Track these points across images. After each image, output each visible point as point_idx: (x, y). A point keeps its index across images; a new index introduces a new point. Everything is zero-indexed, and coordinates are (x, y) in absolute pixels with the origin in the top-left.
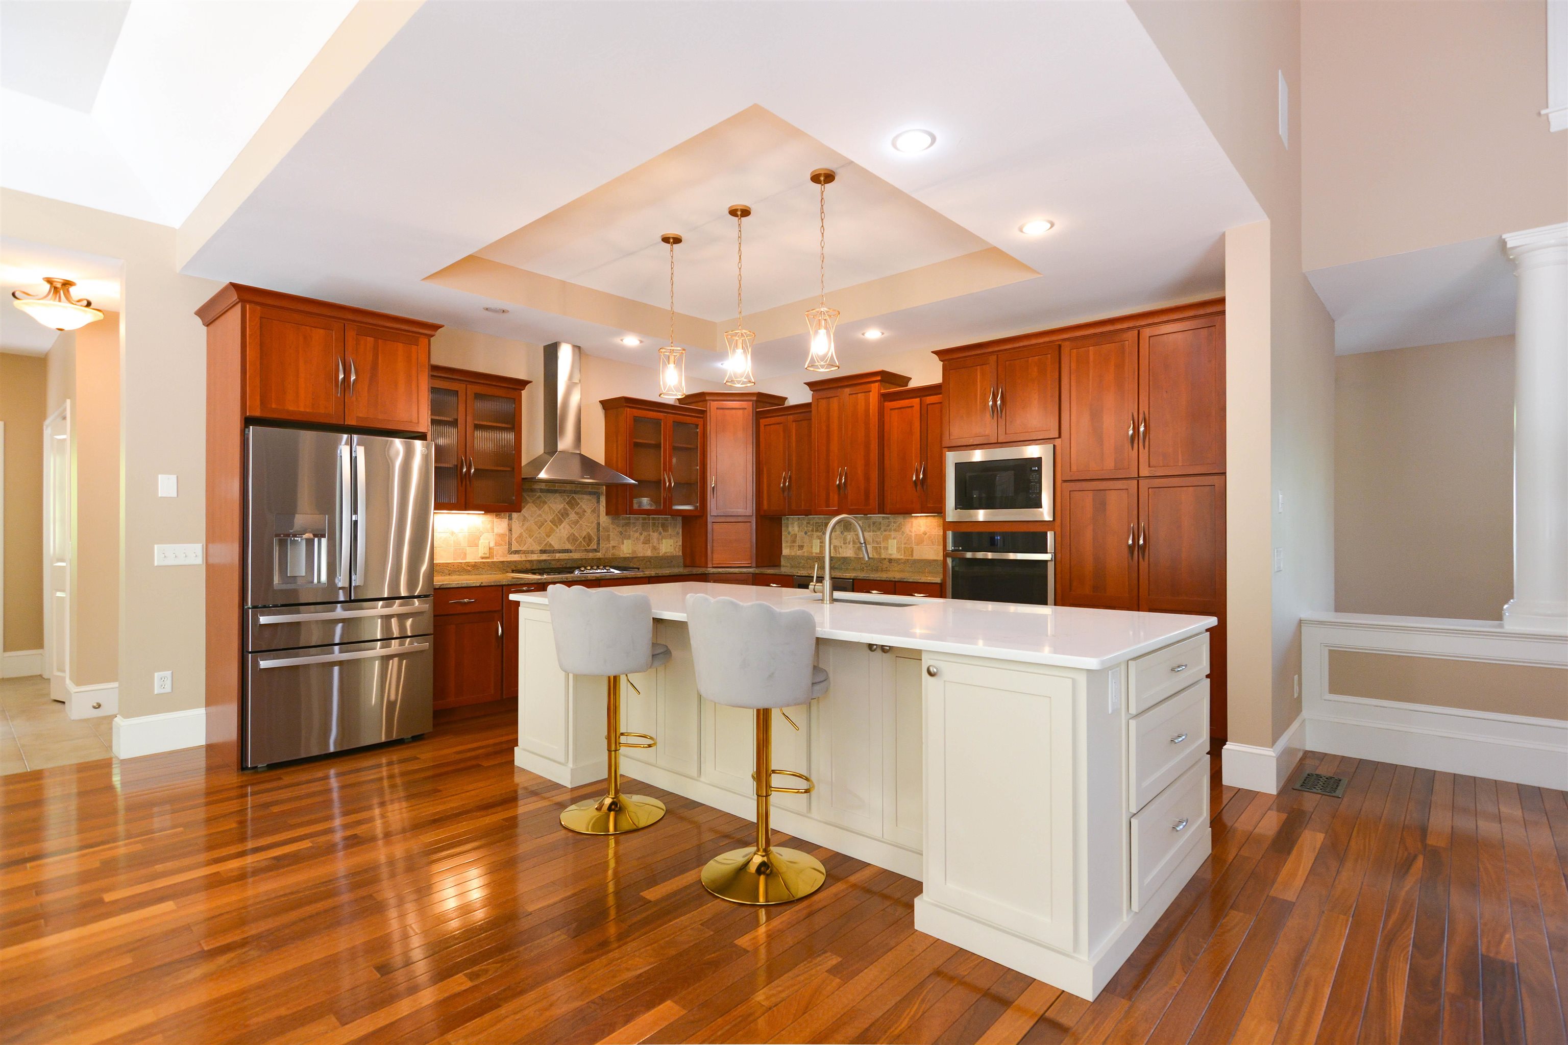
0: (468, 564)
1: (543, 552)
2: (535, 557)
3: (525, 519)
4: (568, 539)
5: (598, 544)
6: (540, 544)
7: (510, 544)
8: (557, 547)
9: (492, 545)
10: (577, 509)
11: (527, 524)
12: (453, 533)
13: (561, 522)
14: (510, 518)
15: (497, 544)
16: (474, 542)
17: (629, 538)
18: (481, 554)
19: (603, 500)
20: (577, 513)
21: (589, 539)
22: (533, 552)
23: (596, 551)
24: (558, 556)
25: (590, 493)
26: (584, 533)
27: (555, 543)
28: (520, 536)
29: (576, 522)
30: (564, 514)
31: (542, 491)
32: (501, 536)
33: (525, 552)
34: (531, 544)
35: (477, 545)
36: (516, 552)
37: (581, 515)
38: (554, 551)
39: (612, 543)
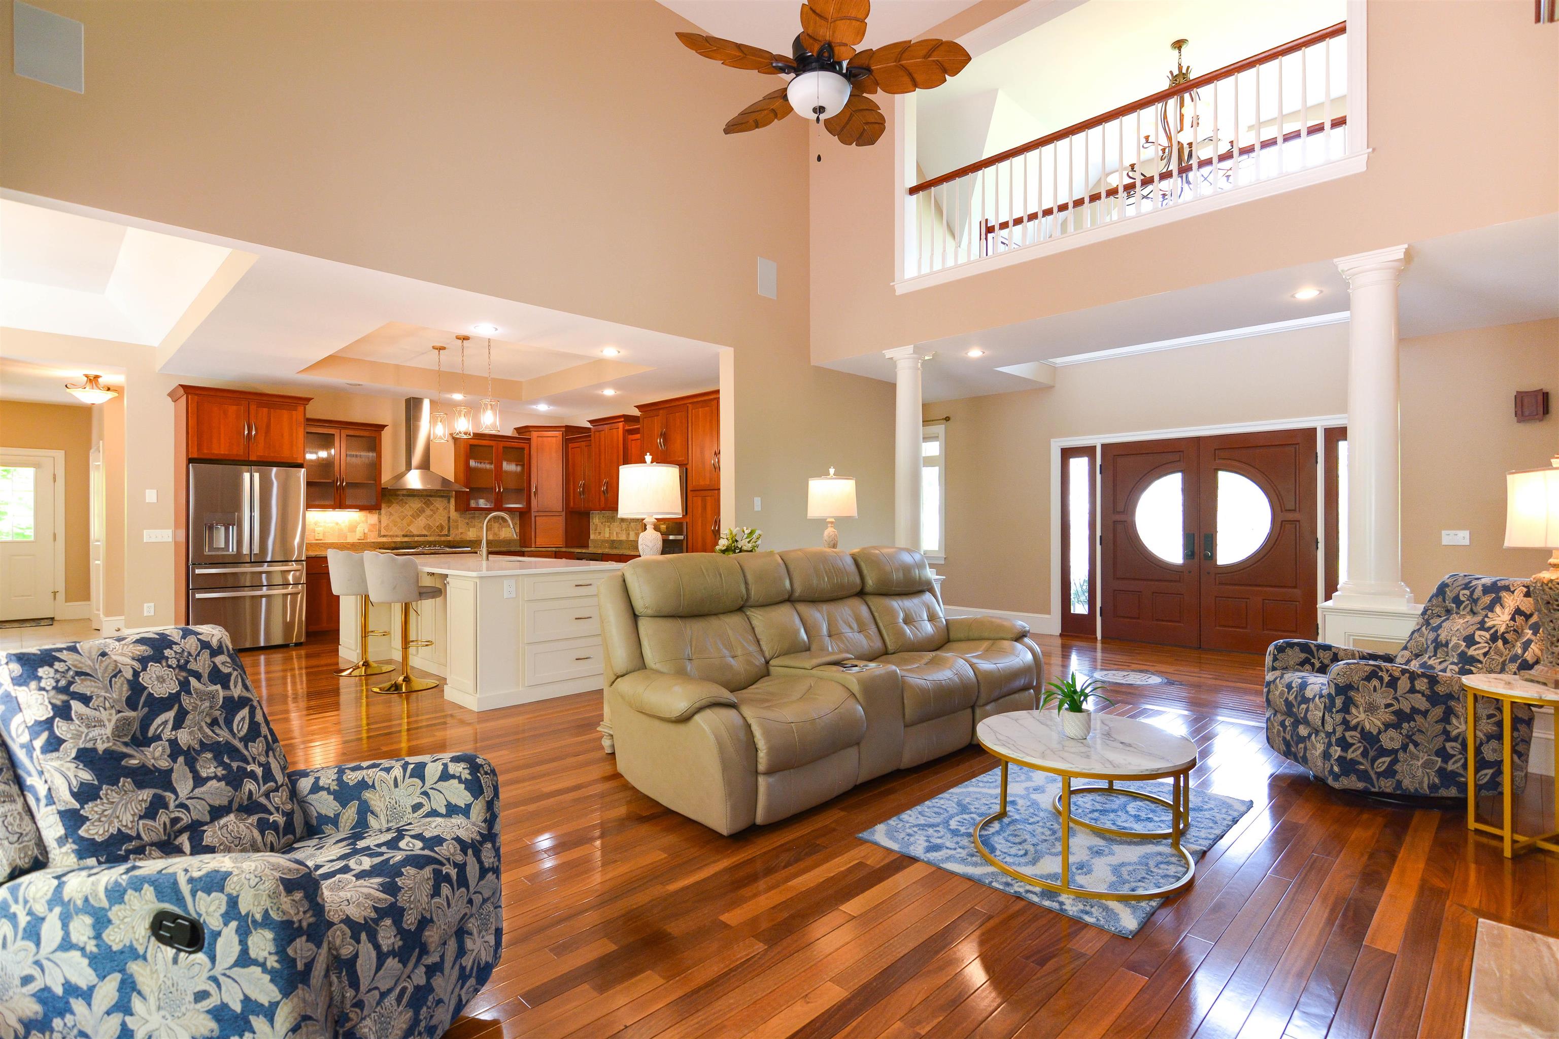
0: (348, 543)
1: (404, 536)
2: (398, 539)
3: (391, 514)
4: (424, 528)
5: (449, 530)
6: (402, 530)
7: (380, 531)
8: (415, 532)
9: (366, 531)
10: (431, 507)
11: (392, 518)
12: (337, 524)
13: (419, 516)
14: (380, 514)
15: (370, 530)
16: (352, 529)
17: (474, 526)
18: (358, 537)
19: (453, 501)
20: (432, 510)
21: (441, 527)
22: (397, 536)
23: (447, 535)
24: (416, 539)
25: (442, 497)
26: (438, 524)
27: (414, 529)
28: (387, 526)
29: (431, 516)
30: (422, 511)
31: (403, 495)
32: (373, 525)
33: (391, 536)
34: (395, 531)
35: (355, 531)
36: (384, 536)
37: (434, 512)
38: (413, 536)
39: (460, 530)
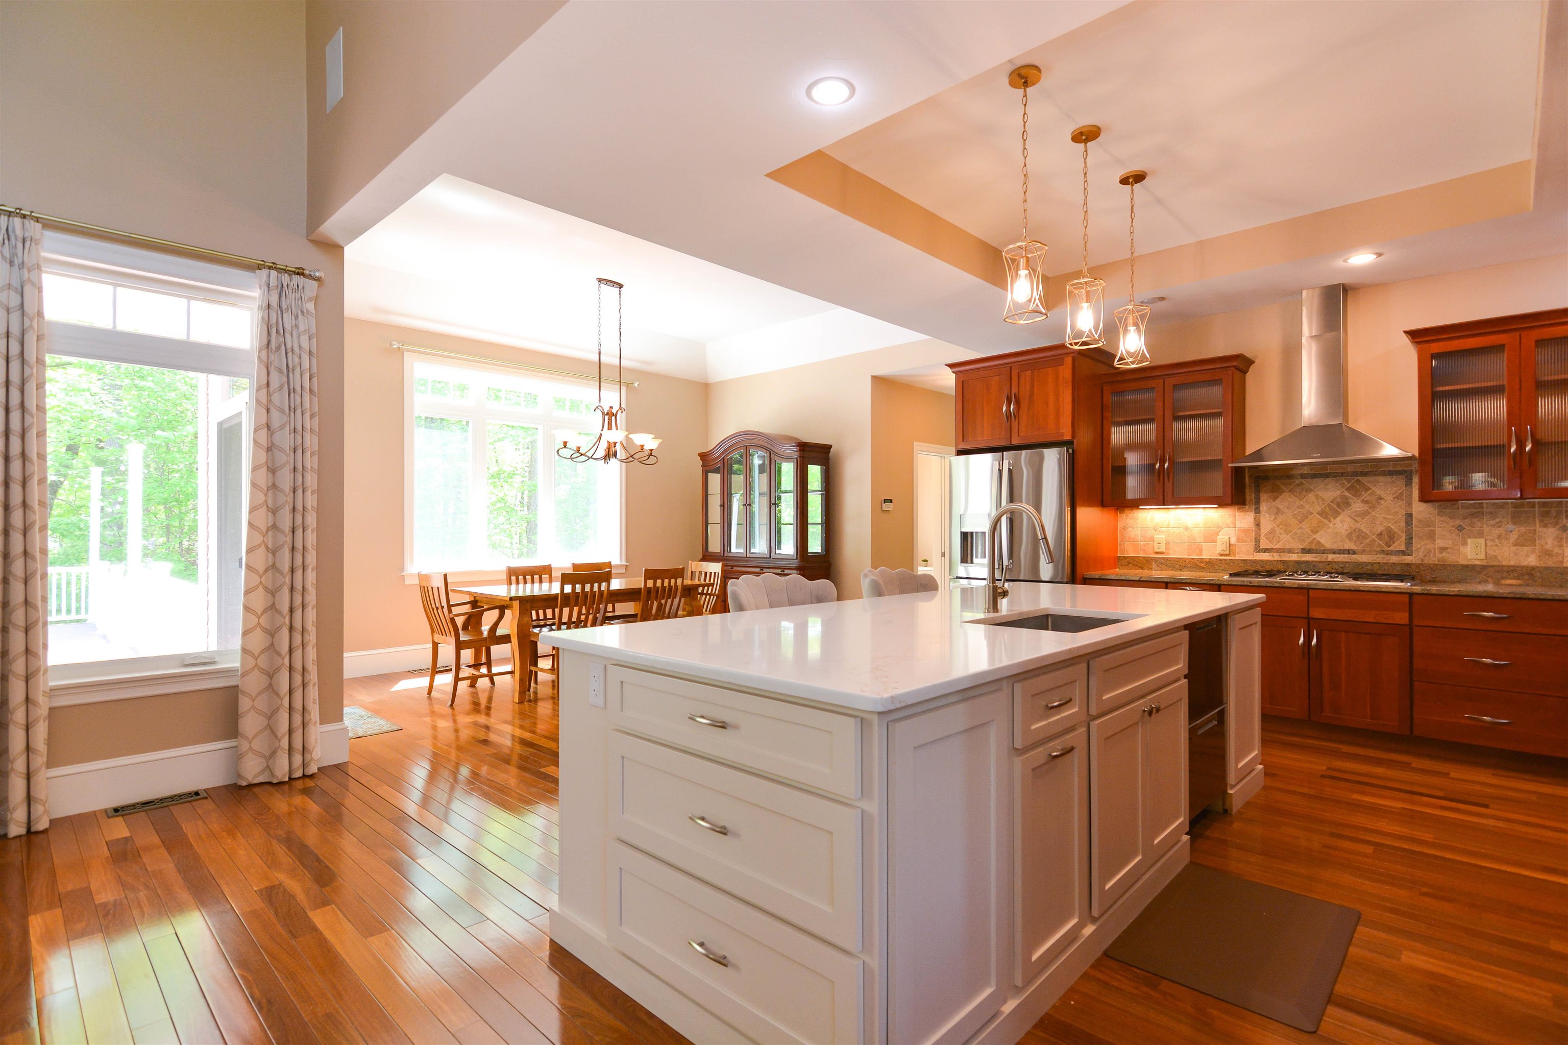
0: (1202, 561)
1: (1304, 551)
2: (1294, 557)
3: (1278, 511)
4: (1349, 536)
5: (1409, 541)
6: (1302, 540)
7: (1257, 541)
8: (1328, 545)
9: (1233, 541)
10: (1365, 496)
11: (1281, 518)
12: (1187, 528)
13: (1336, 514)
14: (1257, 511)
15: (1239, 540)
16: (1211, 536)
17: (1481, 535)
18: (1219, 550)
19: (1416, 480)
20: (1365, 502)
21: (1391, 537)
22: (1290, 551)
23: (1403, 553)
24: (1331, 557)
25: (1391, 473)
26: (1380, 529)
27: (1325, 539)
28: (1272, 532)
29: (1364, 514)
30: (1344, 504)
31: (1303, 476)
32: (1245, 531)
33: (1278, 551)
34: (1286, 541)
35: (1215, 541)
36: (1265, 550)
37: (1372, 505)
38: (1325, 551)
39: (1440, 543)
